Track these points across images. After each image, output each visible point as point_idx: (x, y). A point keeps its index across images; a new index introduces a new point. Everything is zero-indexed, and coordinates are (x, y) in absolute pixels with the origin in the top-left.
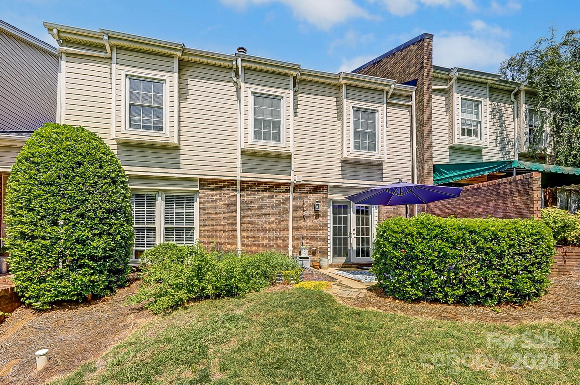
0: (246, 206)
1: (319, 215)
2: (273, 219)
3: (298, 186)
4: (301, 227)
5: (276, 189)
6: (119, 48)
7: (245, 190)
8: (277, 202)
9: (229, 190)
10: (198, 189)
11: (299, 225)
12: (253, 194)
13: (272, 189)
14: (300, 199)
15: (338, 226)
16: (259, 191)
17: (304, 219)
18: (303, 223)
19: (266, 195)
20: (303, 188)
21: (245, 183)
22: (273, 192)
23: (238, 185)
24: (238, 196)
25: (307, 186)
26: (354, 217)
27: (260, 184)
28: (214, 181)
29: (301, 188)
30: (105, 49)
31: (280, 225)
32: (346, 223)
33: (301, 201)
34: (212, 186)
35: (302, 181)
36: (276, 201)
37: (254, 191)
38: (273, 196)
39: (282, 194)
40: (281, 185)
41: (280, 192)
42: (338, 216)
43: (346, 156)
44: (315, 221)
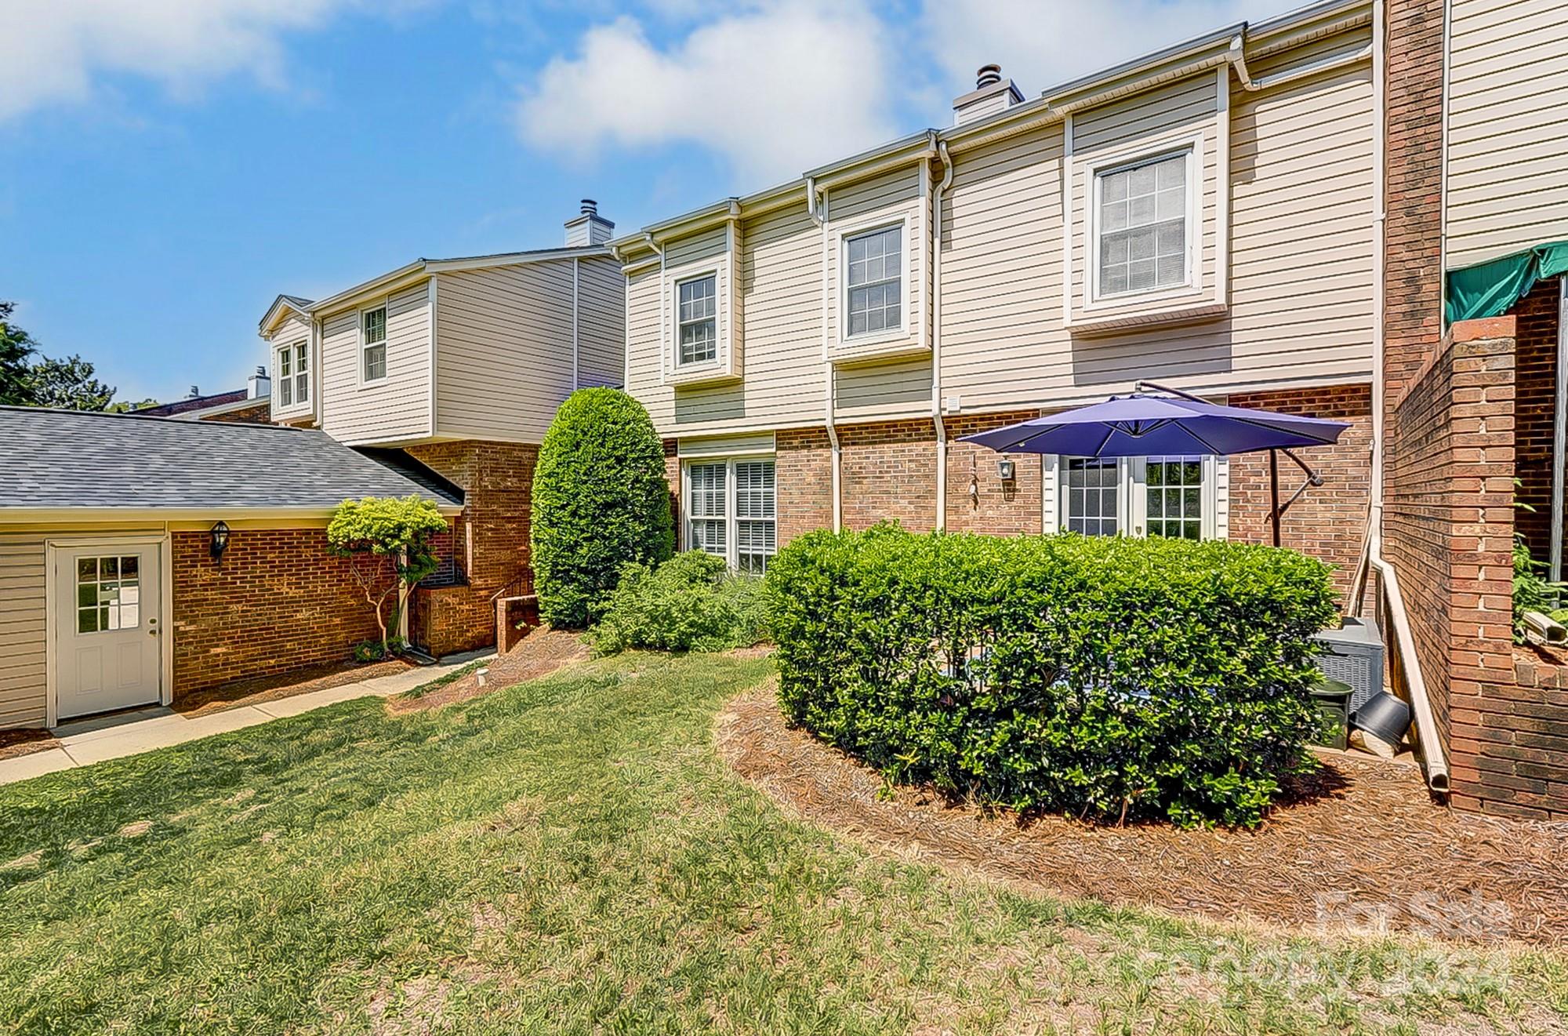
0: (852, 477)
1: (1014, 490)
2: (904, 502)
3: (959, 421)
4: (967, 523)
5: (910, 435)
6: (668, 242)
7: (848, 444)
8: (913, 465)
9: (821, 447)
10: (774, 450)
11: (964, 518)
12: (863, 450)
13: (901, 435)
14: (964, 453)
15: (1085, 518)
16: (875, 443)
17: (976, 502)
18: (973, 513)
19: (888, 450)
20: (973, 425)
21: (849, 429)
22: (904, 441)
23: (833, 435)
24: (836, 456)
25: (982, 419)
26: (1141, 490)
27: (877, 427)
28: (798, 432)
29: (967, 426)
30: (652, 250)
31: (919, 518)
32: (1111, 509)
33: (967, 459)
34: (796, 443)
35: (961, 408)
36: (910, 461)
37: (866, 444)
38: (903, 451)
39: (924, 444)
40: (920, 424)
41: (919, 440)
42: (1085, 489)
43: (1067, 322)
44: (1005, 507)
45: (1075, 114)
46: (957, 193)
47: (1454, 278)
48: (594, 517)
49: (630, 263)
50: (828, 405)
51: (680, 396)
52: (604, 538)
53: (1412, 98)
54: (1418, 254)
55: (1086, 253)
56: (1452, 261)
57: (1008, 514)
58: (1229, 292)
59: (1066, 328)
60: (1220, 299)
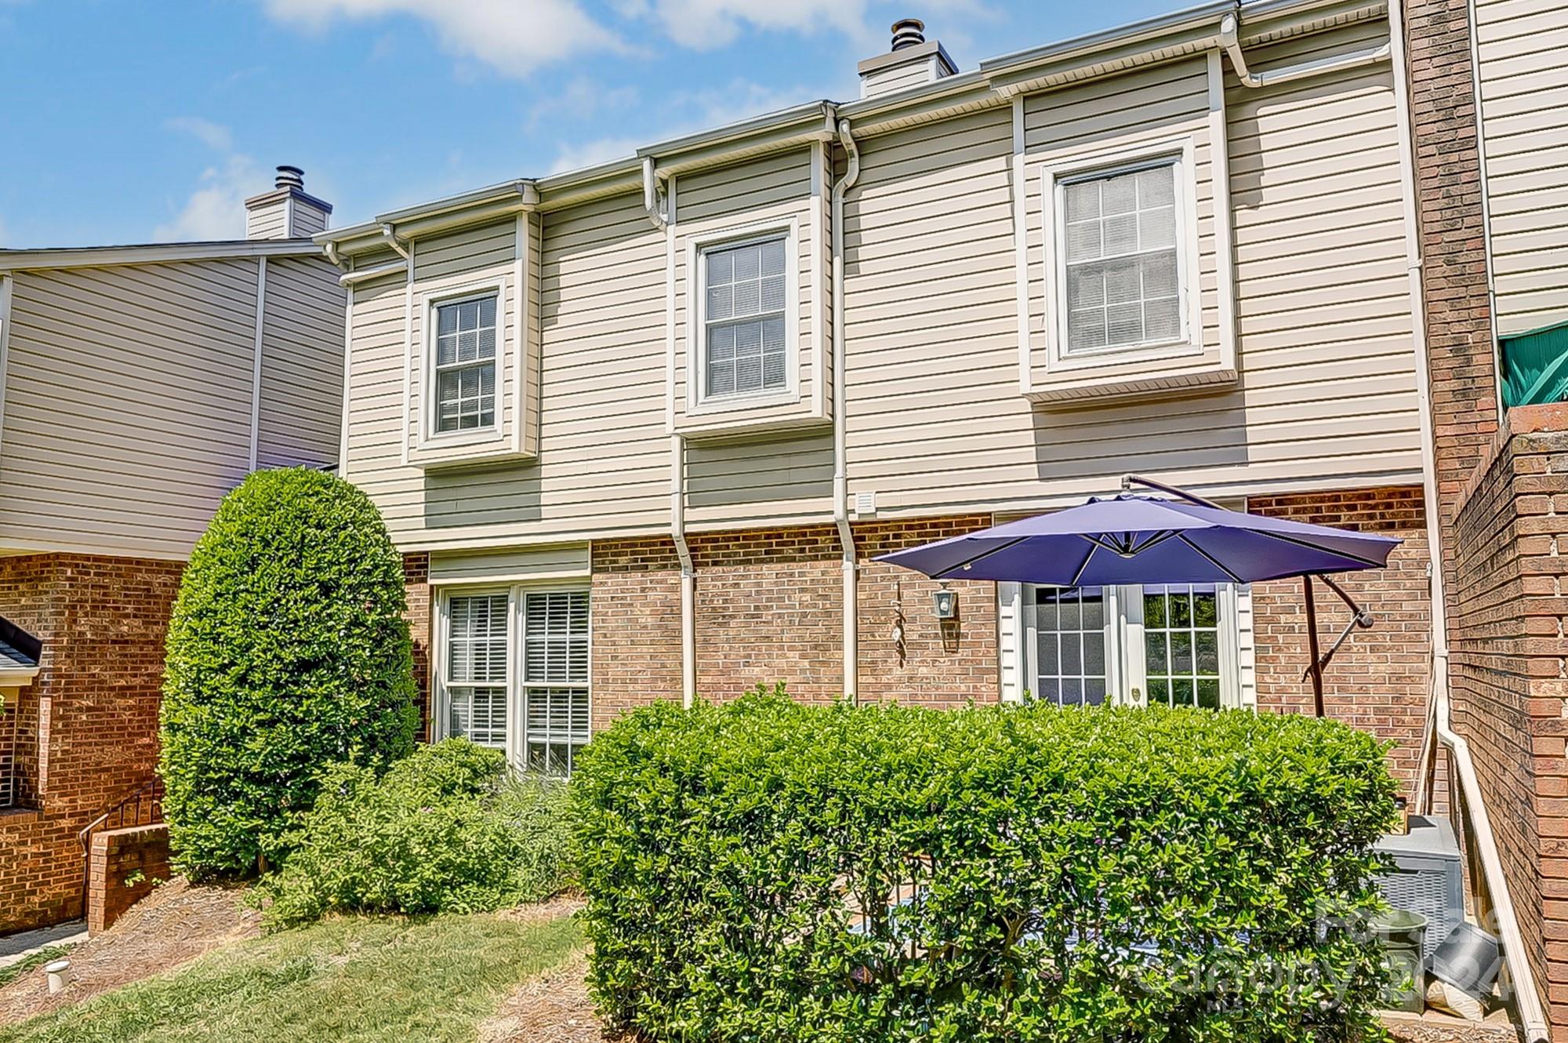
0: (712, 616)
1: (958, 636)
2: (794, 656)
3: (875, 530)
4: (889, 687)
5: (802, 550)
6: (419, 240)
7: (707, 564)
8: (807, 597)
9: (665, 567)
10: (588, 572)
11: (884, 679)
12: (731, 573)
13: (788, 551)
14: (883, 578)
15: (1060, 677)
16: (749, 562)
17: (903, 655)
18: (898, 672)
19: (769, 572)
20: (896, 536)
21: (708, 541)
22: (793, 560)
23: (682, 549)
24: (687, 584)
25: (909, 527)
26: (1136, 634)
27: (753, 538)
28: (630, 543)
29: (887, 537)
31: (817, 681)
32: (1097, 664)
33: (888, 587)
34: (623, 560)
35: (877, 509)
36: (802, 590)
37: (736, 563)
38: (792, 575)
39: (822, 565)
40: (818, 534)
41: (816, 559)
42: (1059, 633)
43: (1025, 387)
44: (945, 662)
45: (1028, 97)
46: (865, 194)
47: (1508, 346)
48: (277, 685)
49: (356, 269)
50: (675, 501)
51: (435, 484)
52: (295, 720)
53: (1441, 115)
54: (1464, 314)
55: (1048, 288)
56: (1505, 327)
57: (950, 672)
58: (1239, 354)
59: (1024, 396)
60: (1228, 363)
